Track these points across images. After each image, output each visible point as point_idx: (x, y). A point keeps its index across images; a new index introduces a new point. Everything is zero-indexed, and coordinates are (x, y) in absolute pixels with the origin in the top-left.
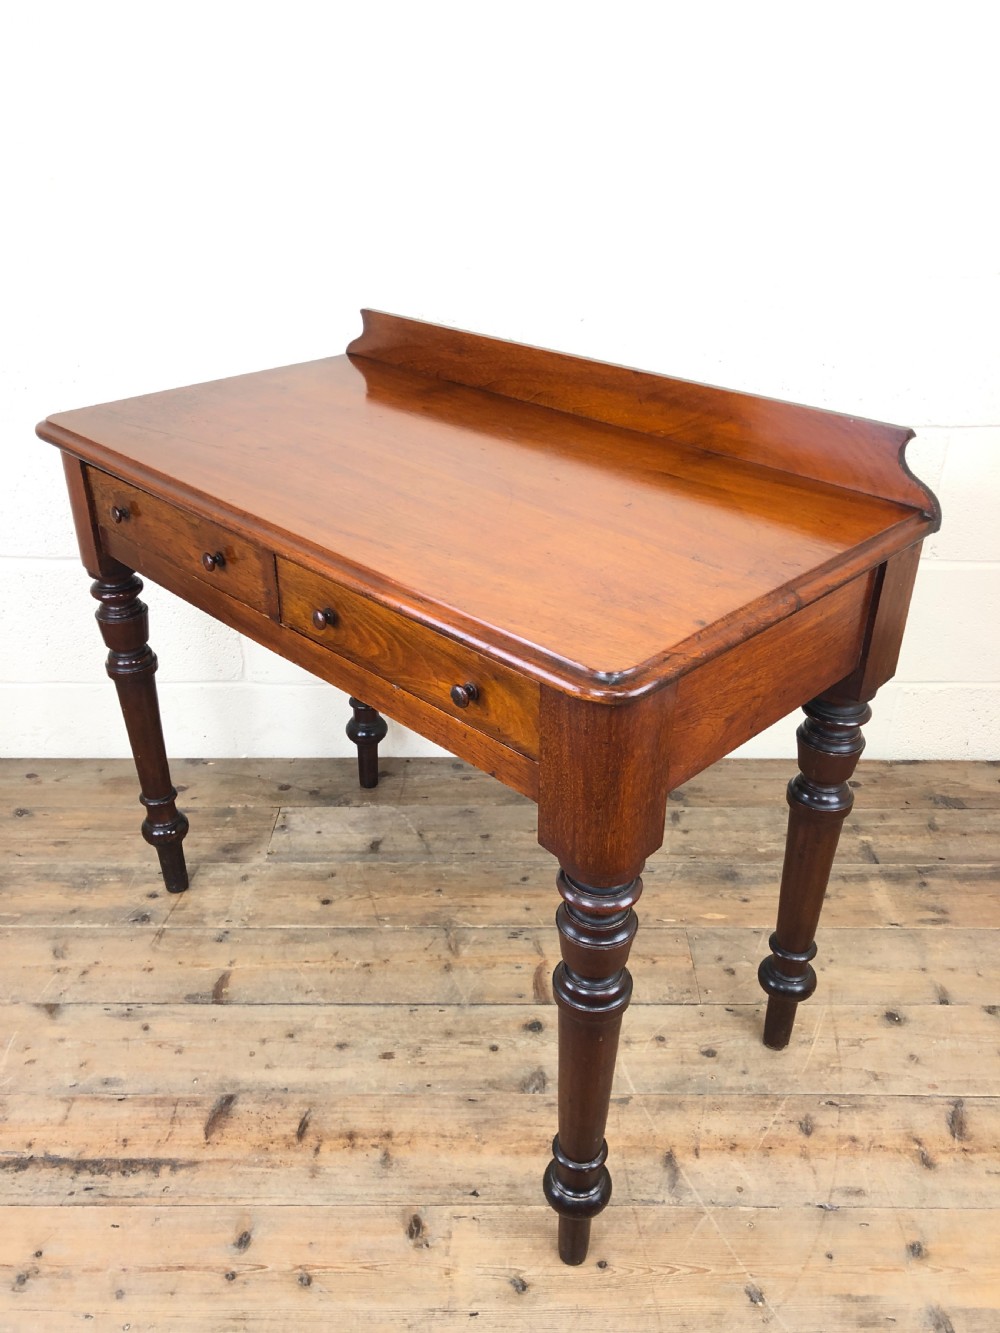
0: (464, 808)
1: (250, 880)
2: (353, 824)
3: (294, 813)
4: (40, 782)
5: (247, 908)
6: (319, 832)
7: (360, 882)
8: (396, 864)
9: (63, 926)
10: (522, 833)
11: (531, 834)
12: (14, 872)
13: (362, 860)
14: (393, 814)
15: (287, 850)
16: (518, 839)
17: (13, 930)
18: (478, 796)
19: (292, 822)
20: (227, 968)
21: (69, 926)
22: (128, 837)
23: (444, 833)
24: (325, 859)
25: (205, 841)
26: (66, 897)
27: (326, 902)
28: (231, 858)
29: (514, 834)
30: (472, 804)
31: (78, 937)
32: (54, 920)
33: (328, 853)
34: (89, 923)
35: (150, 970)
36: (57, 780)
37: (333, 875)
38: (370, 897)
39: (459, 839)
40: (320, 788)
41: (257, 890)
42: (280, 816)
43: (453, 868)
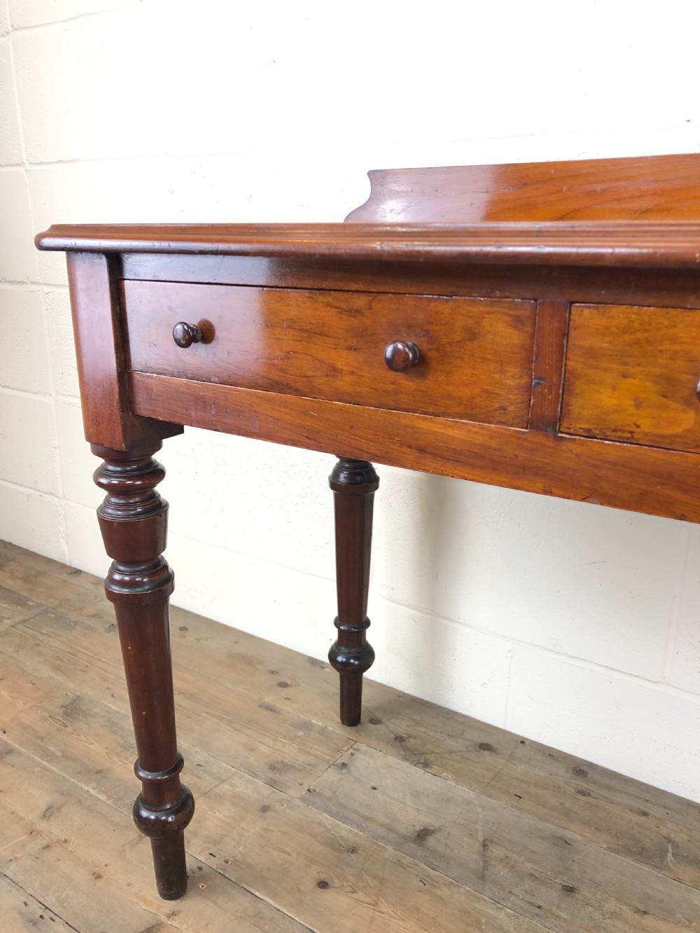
0: (561, 832)
1: (269, 814)
2: (416, 794)
3: (365, 753)
4: (184, 636)
5: (241, 849)
6: (374, 788)
7: (374, 877)
8: (432, 872)
9: (79, 784)
10: (624, 908)
11: (637, 916)
12: (96, 710)
13: (398, 847)
14: (469, 802)
15: (328, 793)
16: (615, 915)
17: (44, 769)
18: (587, 824)
19: (356, 763)
20: (164, 918)
21: (83, 786)
22: (204, 715)
23: (515, 857)
24: (359, 826)
25: (263, 748)
26: (107, 754)
27: (323, 885)
28: (271, 779)
29: (612, 905)
30: (573, 833)
31: (80, 802)
32: (79, 773)
33: (366, 818)
34: (101, 791)
35: (99, 877)
36: (197, 640)
37: (353, 850)
38: (375, 904)
39: (531, 875)
40: (409, 736)
41: (266, 830)
42: (351, 751)
43: (502, 916)
